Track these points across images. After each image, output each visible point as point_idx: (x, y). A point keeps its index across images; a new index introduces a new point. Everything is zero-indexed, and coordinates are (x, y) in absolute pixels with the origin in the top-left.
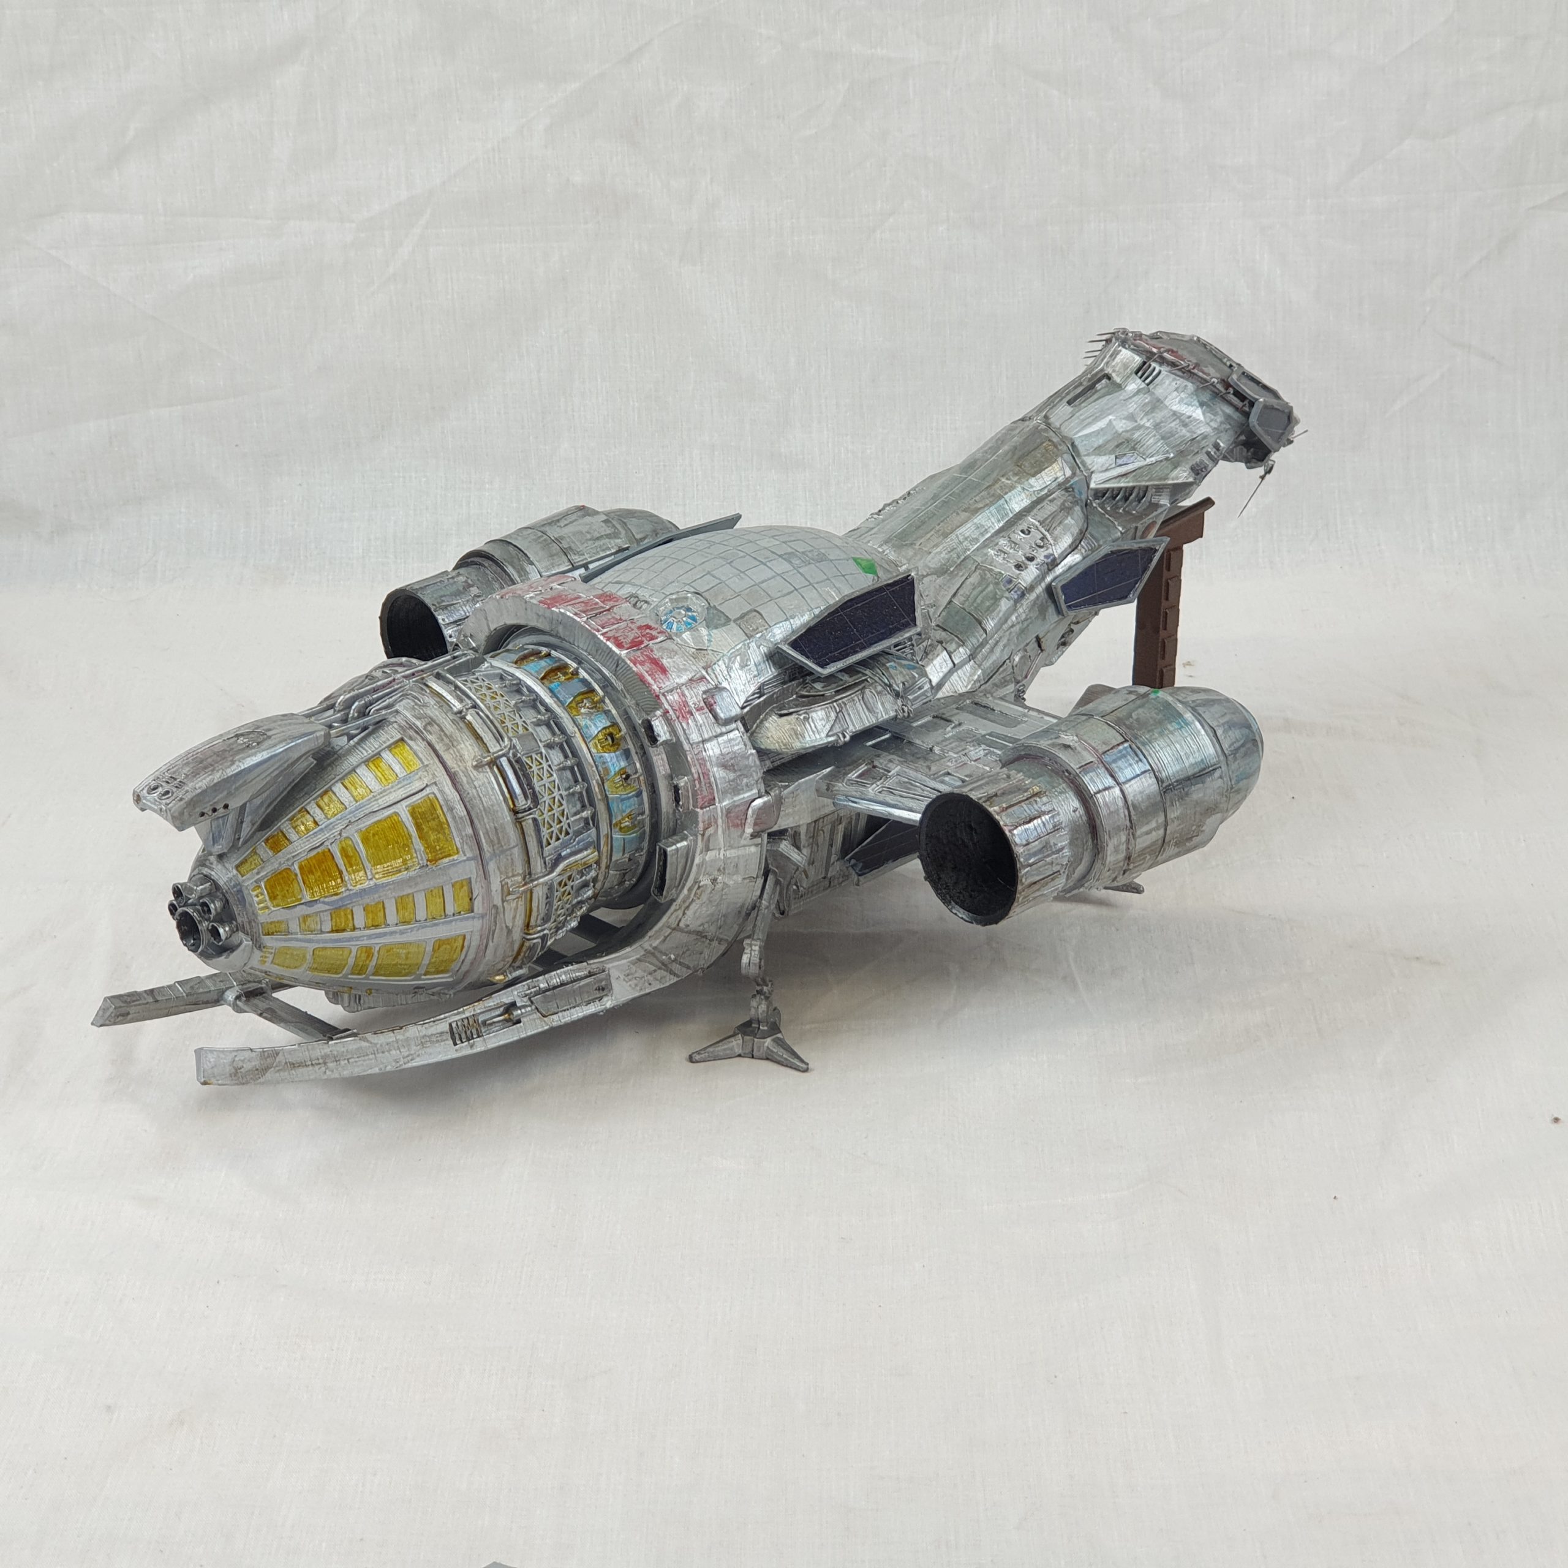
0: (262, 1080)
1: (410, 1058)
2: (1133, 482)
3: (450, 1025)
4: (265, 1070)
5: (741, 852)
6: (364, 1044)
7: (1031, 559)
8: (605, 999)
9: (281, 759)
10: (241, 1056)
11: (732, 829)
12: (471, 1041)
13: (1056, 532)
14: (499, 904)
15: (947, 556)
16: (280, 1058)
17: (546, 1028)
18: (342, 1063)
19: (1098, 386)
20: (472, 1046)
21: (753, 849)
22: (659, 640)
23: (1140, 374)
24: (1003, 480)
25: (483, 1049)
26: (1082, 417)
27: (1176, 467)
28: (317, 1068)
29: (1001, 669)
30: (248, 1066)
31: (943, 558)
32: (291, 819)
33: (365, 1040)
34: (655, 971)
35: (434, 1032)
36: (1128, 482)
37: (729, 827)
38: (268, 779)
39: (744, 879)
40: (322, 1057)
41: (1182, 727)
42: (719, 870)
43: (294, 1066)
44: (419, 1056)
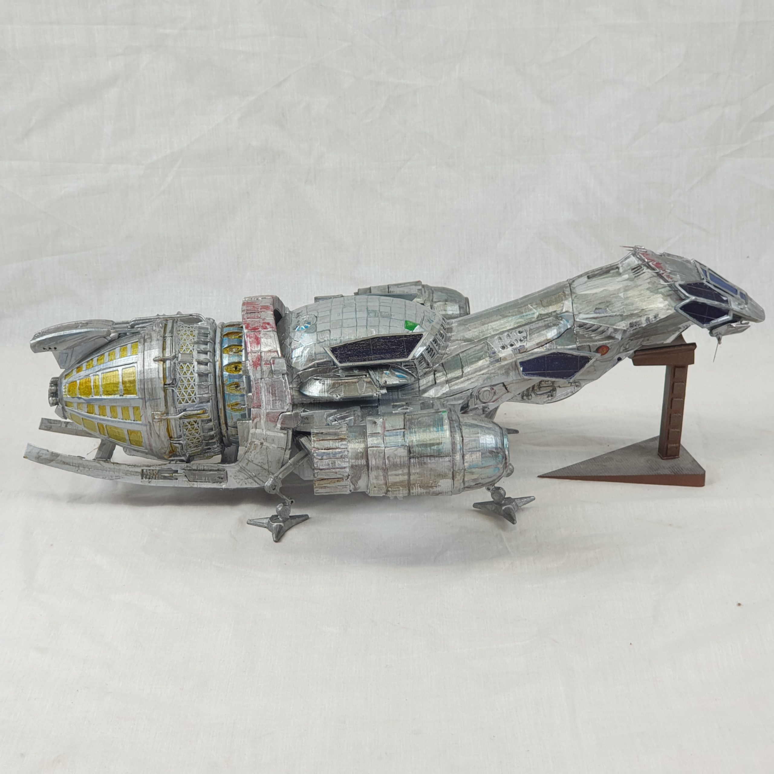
0: (49, 464)
1: (118, 477)
2: (597, 322)
3: (143, 470)
4: (52, 461)
5: (276, 434)
6: (99, 465)
7: (512, 345)
8: (222, 483)
9: (82, 335)
10: (42, 452)
11: (270, 422)
12: (150, 480)
13: (533, 336)
14: (151, 422)
15: (477, 334)
16: (59, 458)
17: (189, 486)
18: (86, 469)
19: (612, 272)
20: (149, 482)
21: (282, 435)
22: (268, 330)
23: (634, 271)
24: (529, 306)
25: (155, 485)
26: (589, 285)
27: (622, 321)
28: (74, 467)
29: (464, 392)
30: (44, 457)
31: (475, 335)
32: (87, 362)
33: (100, 463)
34: (248, 478)
35: (133, 470)
36: (595, 322)
37: (267, 421)
38: (76, 342)
39: (278, 447)
40: (78, 464)
41: (438, 431)
42: (264, 439)
43: (64, 463)
44: (123, 478)
